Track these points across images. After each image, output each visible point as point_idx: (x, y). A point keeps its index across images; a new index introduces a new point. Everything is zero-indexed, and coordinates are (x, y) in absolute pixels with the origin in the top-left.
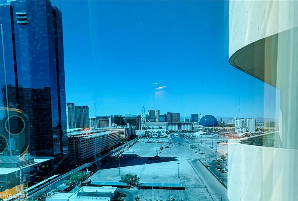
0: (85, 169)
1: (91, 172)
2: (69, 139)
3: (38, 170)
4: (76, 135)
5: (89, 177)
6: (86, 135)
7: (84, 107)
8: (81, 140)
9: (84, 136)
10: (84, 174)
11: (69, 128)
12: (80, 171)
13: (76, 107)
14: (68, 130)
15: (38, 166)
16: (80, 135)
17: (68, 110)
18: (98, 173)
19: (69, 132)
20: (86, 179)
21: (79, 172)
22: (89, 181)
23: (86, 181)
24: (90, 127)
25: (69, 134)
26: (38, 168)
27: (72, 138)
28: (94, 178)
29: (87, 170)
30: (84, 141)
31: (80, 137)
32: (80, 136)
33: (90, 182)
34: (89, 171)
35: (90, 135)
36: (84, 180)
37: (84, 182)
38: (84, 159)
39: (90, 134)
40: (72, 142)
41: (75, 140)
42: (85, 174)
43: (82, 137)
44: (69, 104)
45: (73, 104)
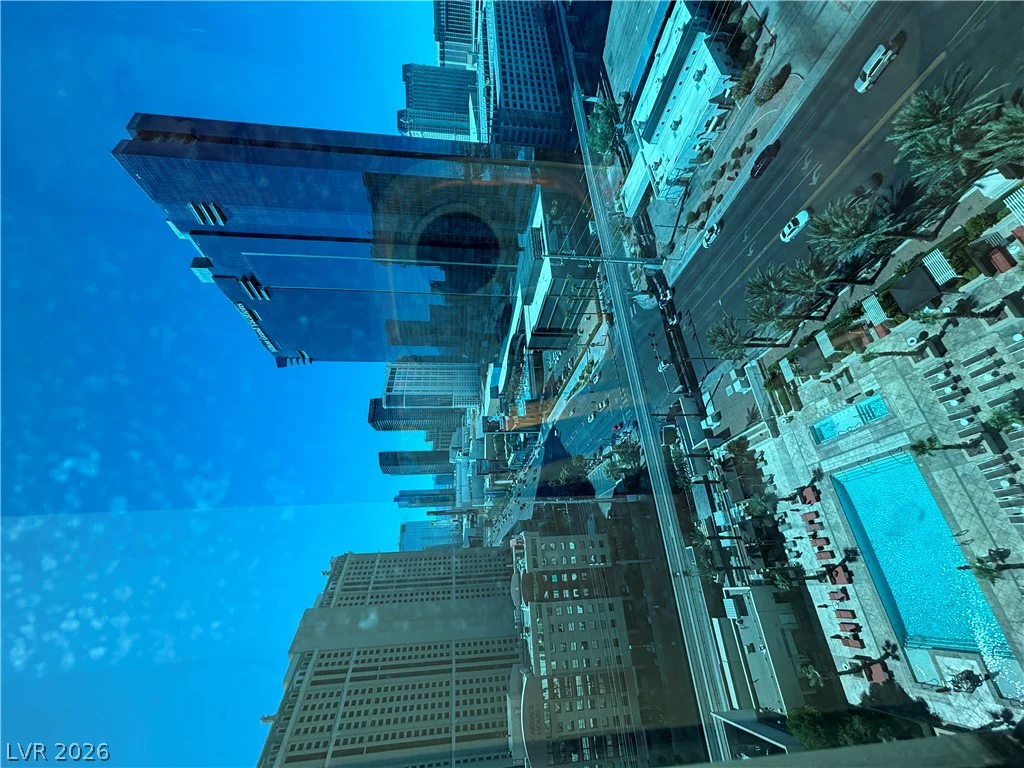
0: (588, 107)
1: (602, 88)
2: (497, 140)
3: (559, 222)
4: (489, 119)
5: (613, 99)
6: (492, 86)
7: (406, 78)
8: (503, 106)
9: (492, 93)
10: (600, 112)
11: (468, 134)
12: (588, 122)
13: (408, 106)
14: (473, 138)
15: (550, 222)
16: (488, 106)
17: (418, 129)
18: (610, 64)
19: (479, 138)
20: (615, 106)
21: (589, 127)
22: (621, 101)
23: (621, 108)
24: (469, 67)
25: (485, 139)
26: (555, 222)
27: (495, 130)
28: (620, 82)
29: (591, 99)
30: (506, 96)
31: (495, 108)
32: (492, 106)
33: (627, 96)
34: (594, 95)
35: (491, 74)
36: (617, 113)
37: (622, 115)
38: (559, 104)
39: (488, 73)
40: (506, 132)
41: (502, 124)
42: (602, 108)
43: (495, 102)
44: (401, 127)
45: (401, 114)
